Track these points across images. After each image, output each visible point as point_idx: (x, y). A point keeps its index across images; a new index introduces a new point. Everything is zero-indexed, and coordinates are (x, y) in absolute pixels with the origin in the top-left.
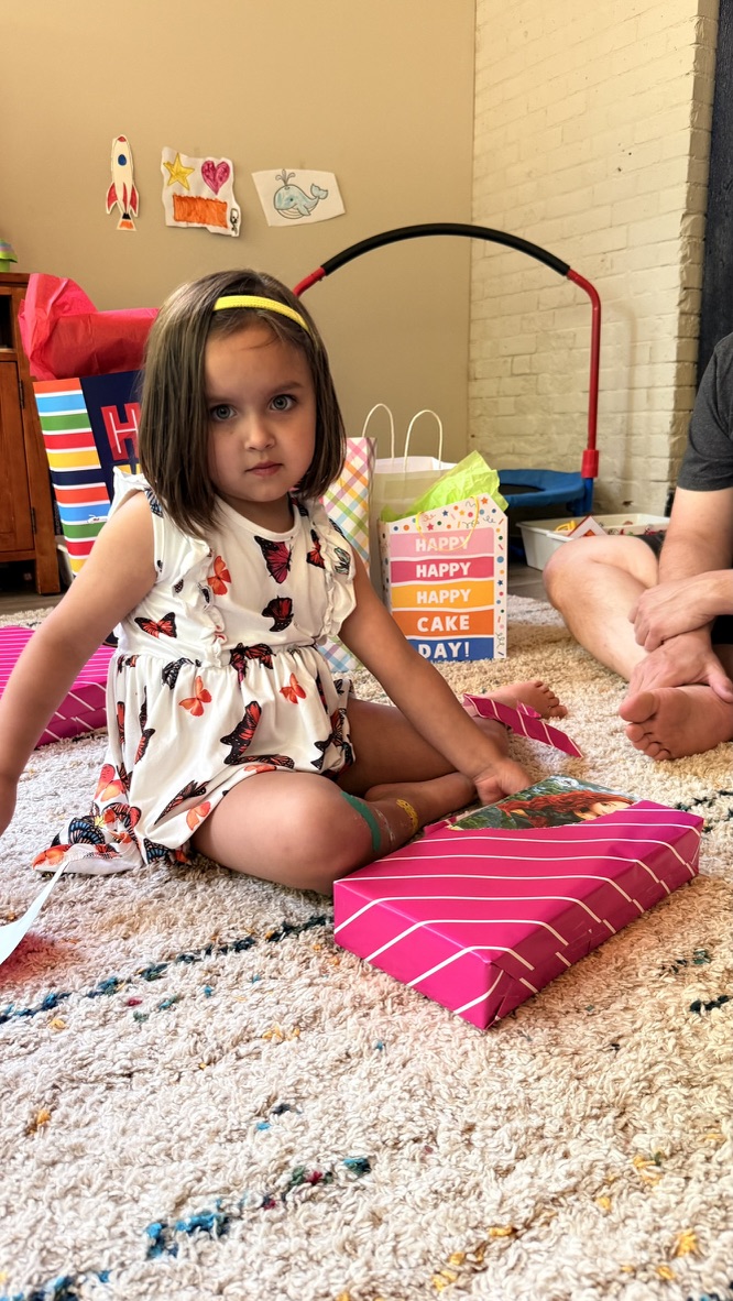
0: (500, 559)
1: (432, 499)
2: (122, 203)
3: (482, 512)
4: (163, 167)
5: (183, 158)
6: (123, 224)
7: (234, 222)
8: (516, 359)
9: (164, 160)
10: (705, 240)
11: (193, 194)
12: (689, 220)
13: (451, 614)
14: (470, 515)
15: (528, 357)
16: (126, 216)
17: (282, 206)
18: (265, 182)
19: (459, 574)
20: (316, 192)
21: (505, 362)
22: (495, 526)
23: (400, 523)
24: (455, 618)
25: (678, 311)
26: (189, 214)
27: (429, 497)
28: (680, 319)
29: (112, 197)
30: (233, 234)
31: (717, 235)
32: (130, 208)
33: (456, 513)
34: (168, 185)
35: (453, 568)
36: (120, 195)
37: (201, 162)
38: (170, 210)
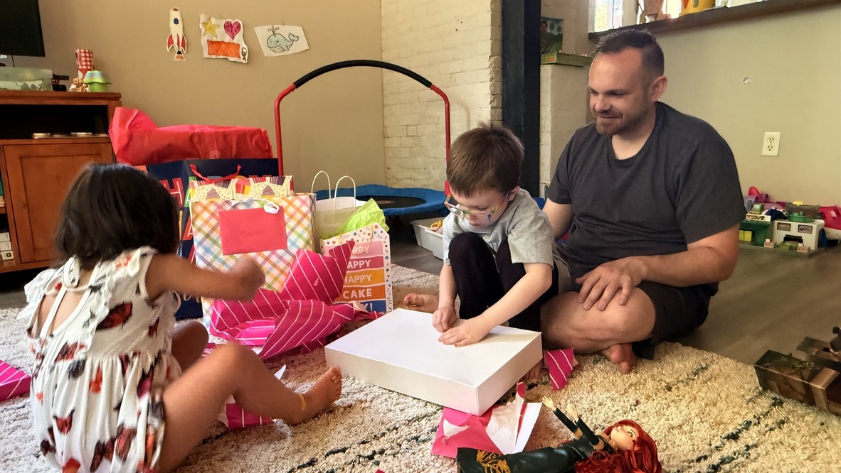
0: (387, 258)
1: (348, 226)
2: (177, 46)
3: (375, 233)
4: (201, 26)
5: (213, 20)
6: (177, 57)
7: (244, 55)
8: (409, 128)
9: (201, 21)
10: (502, 69)
11: (219, 40)
12: (493, 59)
13: (362, 289)
14: (369, 234)
15: (415, 127)
16: (179, 53)
17: (273, 45)
18: (262, 33)
19: (365, 266)
20: (292, 37)
21: (403, 129)
22: (382, 240)
23: (331, 240)
24: (364, 290)
25: (490, 108)
26: (218, 51)
27: (347, 224)
28: (491, 110)
29: (171, 42)
30: (244, 61)
31: (508, 67)
32: (181, 48)
33: (361, 234)
34: (204, 35)
35: (361, 264)
36: (175, 41)
37: (223, 22)
38: (206, 49)
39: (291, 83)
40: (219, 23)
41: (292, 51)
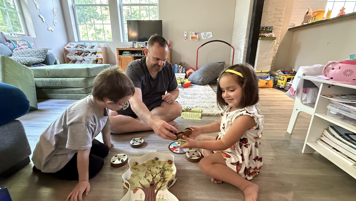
9: (190, 33)
10: (248, 41)
11: (193, 36)
17: (204, 37)
18: (202, 34)
20: (209, 34)
25: (244, 51)
26: (193, 39)
30: (197, 40)
32: (186, 39)
34: (190, 36)
38: (190, 38)
39: (201, 46)
40: (194, 33)
41: (209, 37)
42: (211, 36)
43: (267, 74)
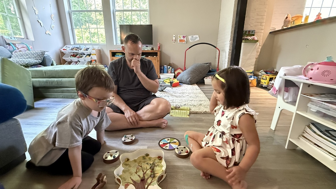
6: (174, 43)
7: (186, 42)
9: (179, 36)
10: (233, 44)
12: (230, 42)
17: (191, 39)
20: (196, 38)
26: (181, 41)
29: (173, 40)
32: (175, 41)
34: (179, 39)
38: (179, 41)
39: (188, 48)
40: (182, 36)
41: (196, 40)
42: (198, 39)
43: (251, 73)
